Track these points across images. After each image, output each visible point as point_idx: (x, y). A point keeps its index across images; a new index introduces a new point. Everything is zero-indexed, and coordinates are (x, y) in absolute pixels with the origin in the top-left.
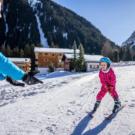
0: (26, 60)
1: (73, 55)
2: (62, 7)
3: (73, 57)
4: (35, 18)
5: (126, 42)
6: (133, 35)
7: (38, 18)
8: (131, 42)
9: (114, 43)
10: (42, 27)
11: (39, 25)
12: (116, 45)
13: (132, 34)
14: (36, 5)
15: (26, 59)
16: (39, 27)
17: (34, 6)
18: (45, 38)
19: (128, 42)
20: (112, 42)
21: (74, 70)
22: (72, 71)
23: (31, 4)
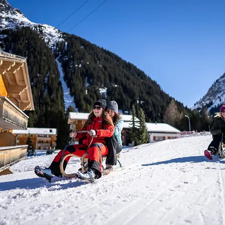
0: (51, 131)
1: (131, 123)
2: (98, 47)
3: (132, 126)
4: (56, 65)
5: (200, 103)
6: (211, 92)
7: (59, 64)
8: (208, 102)
9: (182, 104)
10: (65, 78)
11: (62, 75)
12: (185, 106)
13: (209, 90)
14: (57, 44)
15: (51, 129)
16: (61, 79)
17: (54, 46)
18: (72, 97)
19: (203, 102)
20: (179, 103)
21: (131, 143)
22: (130, 144)
23: (48, 43)
